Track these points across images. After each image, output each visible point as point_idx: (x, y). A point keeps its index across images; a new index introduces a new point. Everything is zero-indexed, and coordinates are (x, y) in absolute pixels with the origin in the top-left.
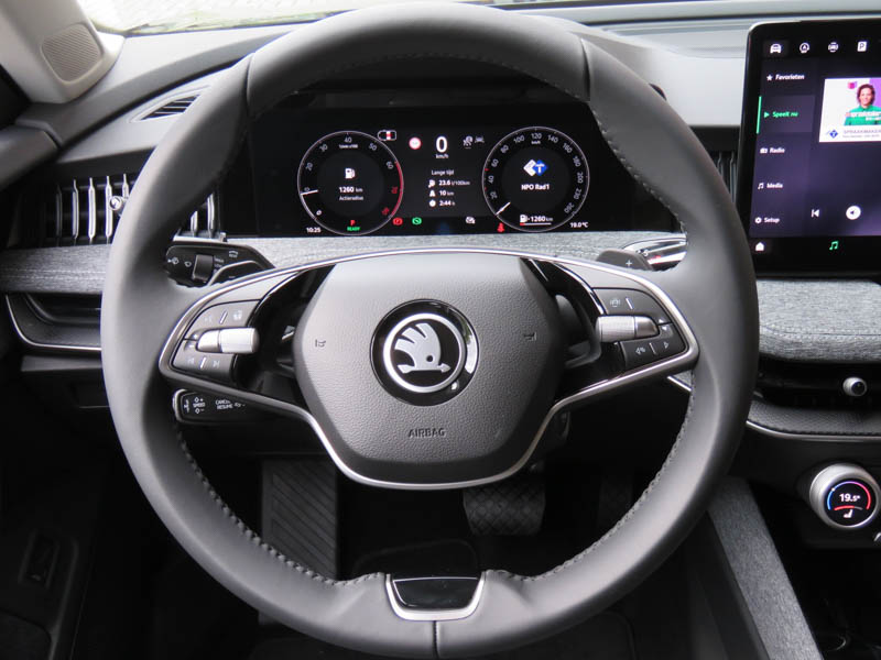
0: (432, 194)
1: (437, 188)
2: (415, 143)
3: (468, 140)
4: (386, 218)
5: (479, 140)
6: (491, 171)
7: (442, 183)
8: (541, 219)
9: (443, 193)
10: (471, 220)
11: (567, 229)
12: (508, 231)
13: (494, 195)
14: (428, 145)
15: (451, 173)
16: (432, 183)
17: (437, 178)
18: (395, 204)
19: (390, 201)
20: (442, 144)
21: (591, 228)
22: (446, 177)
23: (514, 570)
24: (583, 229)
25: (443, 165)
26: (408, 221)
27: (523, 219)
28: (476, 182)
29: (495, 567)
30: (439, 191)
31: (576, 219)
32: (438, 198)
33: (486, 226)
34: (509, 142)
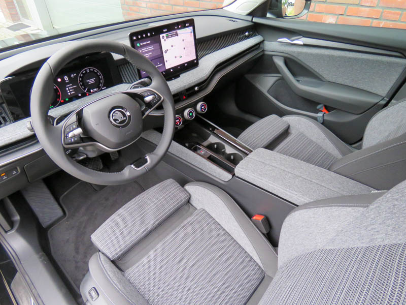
0: (68, 91)
1: (69, 90)
2: (59, 80)
3: (72, 76)
4: (59, 101)
5: (75, 75)
6: (80, 81)
7: (70, 88)
8: (96, 89)
9: (71, 90)
10: (80, 95)
11: (102, 90)
12: (89, 95)
13: (83, 87)
14: (63, 80)
15: (71, 85)
16: (67, 89)
17: (68, 87)
18: (60, 96)
19: (58, 96)
20: (66, 78)
21: (107, 88)
22: (70, 86)
23: (150, 152)
24: (105, 89)
25: (68, 83)
26: (65, 100)
27: (92, 91)
28: (78, 85)
29: (147, 153)
30: (70, 90)
31: (103, 87)
32: (70, 92)
33: (84, 95)
34: (82, 73)
